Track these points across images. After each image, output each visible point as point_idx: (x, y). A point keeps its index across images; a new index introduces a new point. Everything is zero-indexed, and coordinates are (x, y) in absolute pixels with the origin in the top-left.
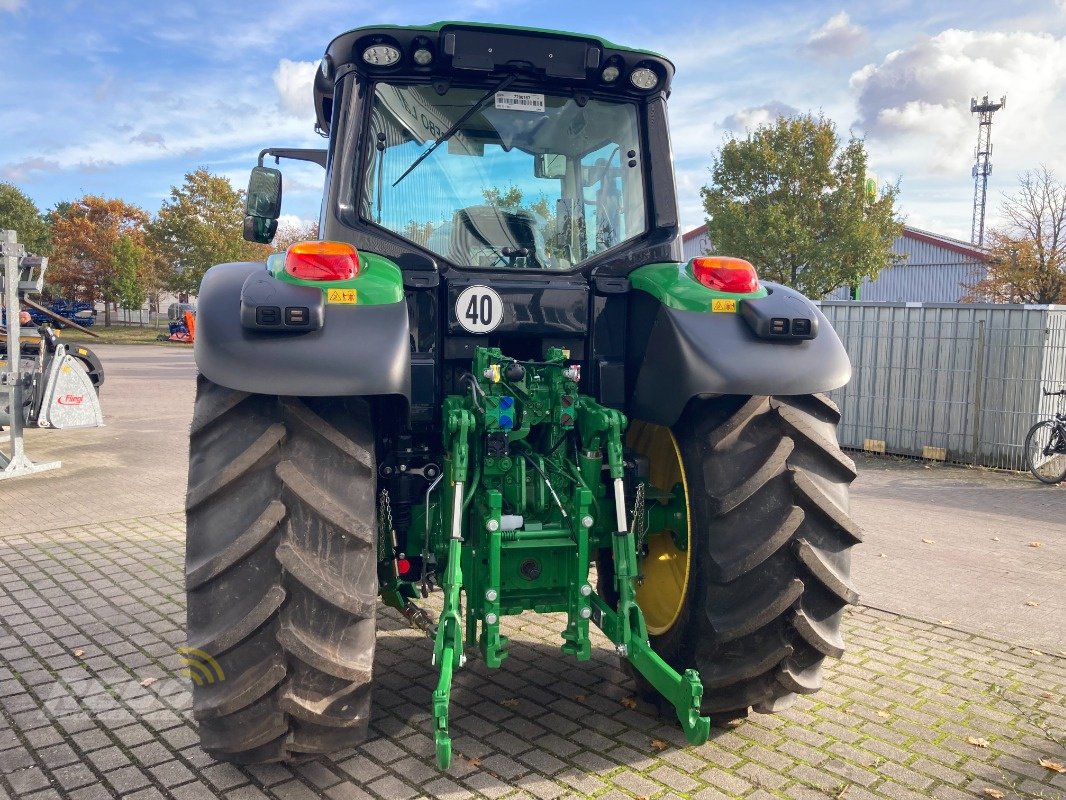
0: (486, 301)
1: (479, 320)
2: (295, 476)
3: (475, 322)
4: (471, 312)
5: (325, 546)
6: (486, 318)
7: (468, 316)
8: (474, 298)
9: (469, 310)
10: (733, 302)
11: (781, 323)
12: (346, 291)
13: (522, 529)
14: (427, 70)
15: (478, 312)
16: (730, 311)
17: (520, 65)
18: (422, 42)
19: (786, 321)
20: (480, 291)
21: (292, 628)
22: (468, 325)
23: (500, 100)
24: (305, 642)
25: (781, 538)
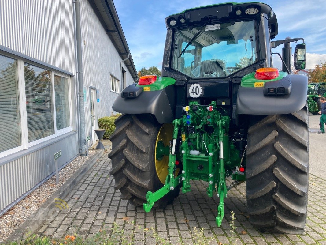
0: (197, 88)
1: (195, 94)
2: (129, 133)
3: (194, 94)
4: (193, 92)
5: (135, 151)
6: (197, 93)
7: (192, 93)
8: (194, 87)
9: (192, 91)
10: (263, 83)
11: (273, 89)
12: (148, 88)
13: (199, 155)
14: (185, 24)
15: (195, 91)
16: (261, 86)
17: (209, 17)
18: (181, 17)
19: (275, 88)
20: (195, 85)
21: (126, 170)
22: (192, 95)
23: (207, 28)
24: (129, 174)
25: (266, 165)
